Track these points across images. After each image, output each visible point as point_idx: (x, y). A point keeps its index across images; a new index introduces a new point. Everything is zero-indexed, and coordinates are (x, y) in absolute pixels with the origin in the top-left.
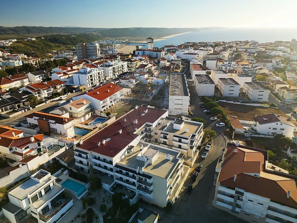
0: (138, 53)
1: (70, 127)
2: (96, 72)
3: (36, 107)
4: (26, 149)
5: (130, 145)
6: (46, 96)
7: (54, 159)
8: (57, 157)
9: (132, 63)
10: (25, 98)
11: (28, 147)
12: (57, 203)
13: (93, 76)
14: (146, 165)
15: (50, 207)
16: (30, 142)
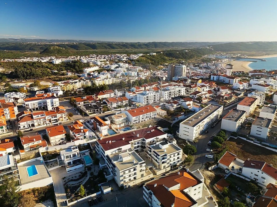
0: (214, 77)
1: (105, 129)
2: (152, 94)
3: (105, 112)
4: (78, 134)
5: (120, 148)
6: (115, 106)
7: (88, 144)
8: (90, 143)
9: (191, 88)
10: (102, 106)
11: (79, 134)
12: (75, 163)
13: (149, 97)
14: (119, 160)
15: (72, 163)
16: (81, 132)
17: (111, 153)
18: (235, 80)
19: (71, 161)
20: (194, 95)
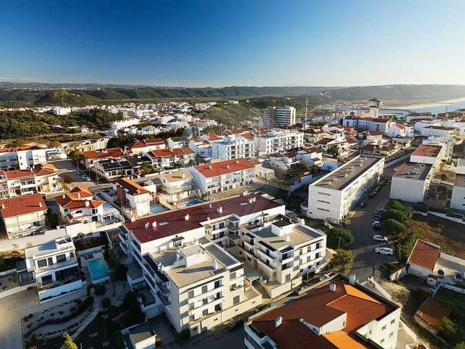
0: (348, 122)
2: (241, 142)
3: (146, 176)
4: (77, 212)
5: (179, 235)
6: (168, 165)
7: (103, 233)
8: (107, 231)
9: (314, 135)
10: (140, 165)
11: (80, 212)
13: (236, 147)
14: (177, 264)
15: (54, 278)
16: (84, 206)
17: (157, 250)
18: (387, 123)
19: (53, 273)
20: (322, 145)
